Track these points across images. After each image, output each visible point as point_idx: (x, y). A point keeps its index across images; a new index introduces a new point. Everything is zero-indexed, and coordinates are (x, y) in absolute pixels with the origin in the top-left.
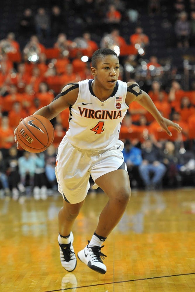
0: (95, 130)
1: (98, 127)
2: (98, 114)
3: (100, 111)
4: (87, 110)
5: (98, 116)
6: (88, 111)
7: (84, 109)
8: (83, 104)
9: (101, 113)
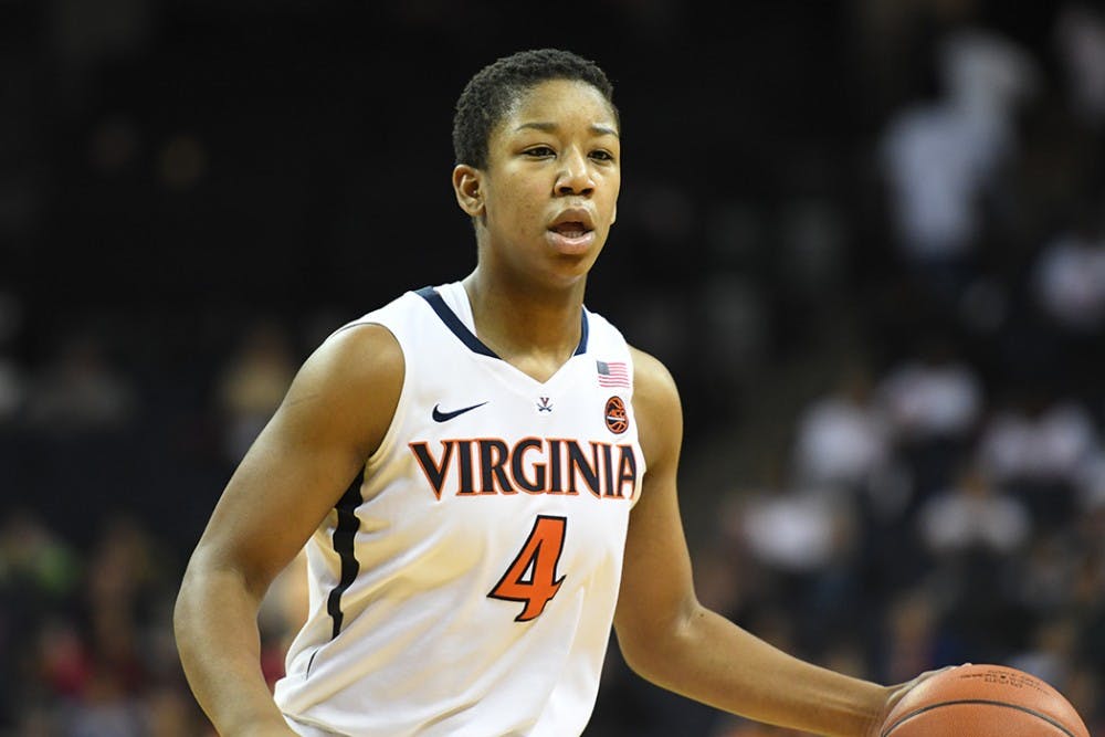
0: (519, 581)
1: (535, 556)
2: (531, 458)
3: (536, 443)
4: (465, 446)
5: (531, 476)
6: (475, 451)
7: (449, 445)
8: (439, 417)
9: (543, 457)
